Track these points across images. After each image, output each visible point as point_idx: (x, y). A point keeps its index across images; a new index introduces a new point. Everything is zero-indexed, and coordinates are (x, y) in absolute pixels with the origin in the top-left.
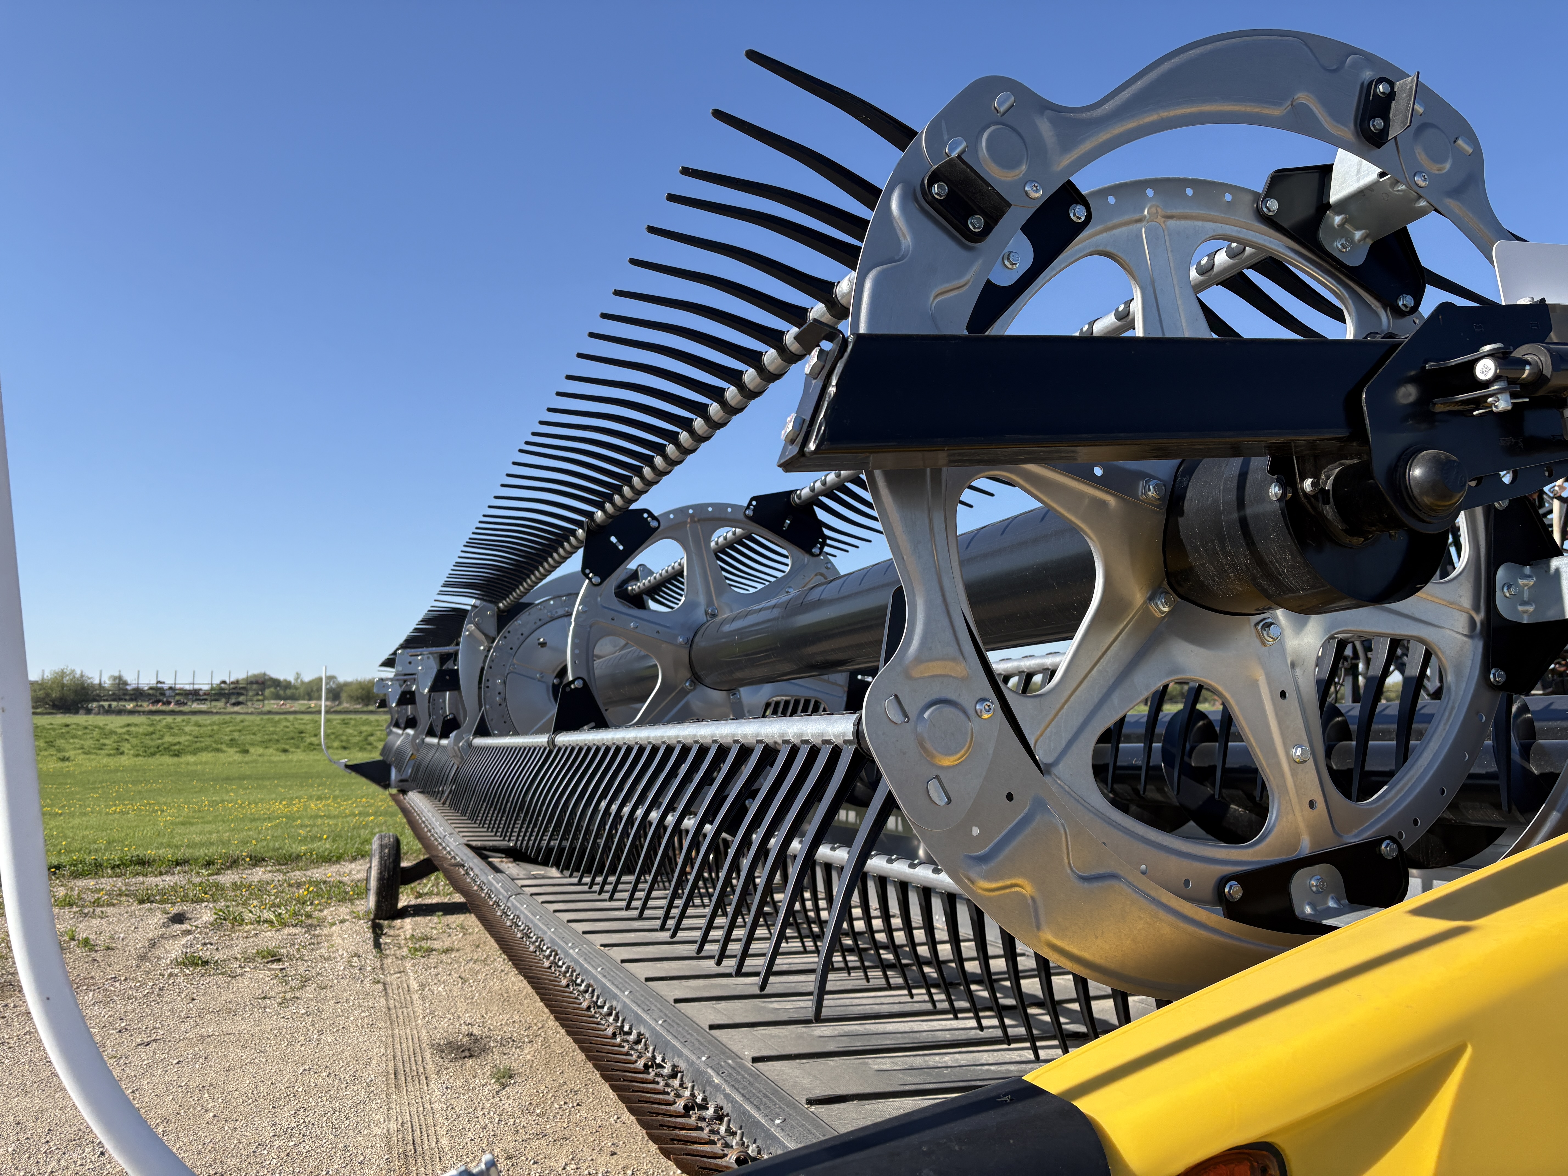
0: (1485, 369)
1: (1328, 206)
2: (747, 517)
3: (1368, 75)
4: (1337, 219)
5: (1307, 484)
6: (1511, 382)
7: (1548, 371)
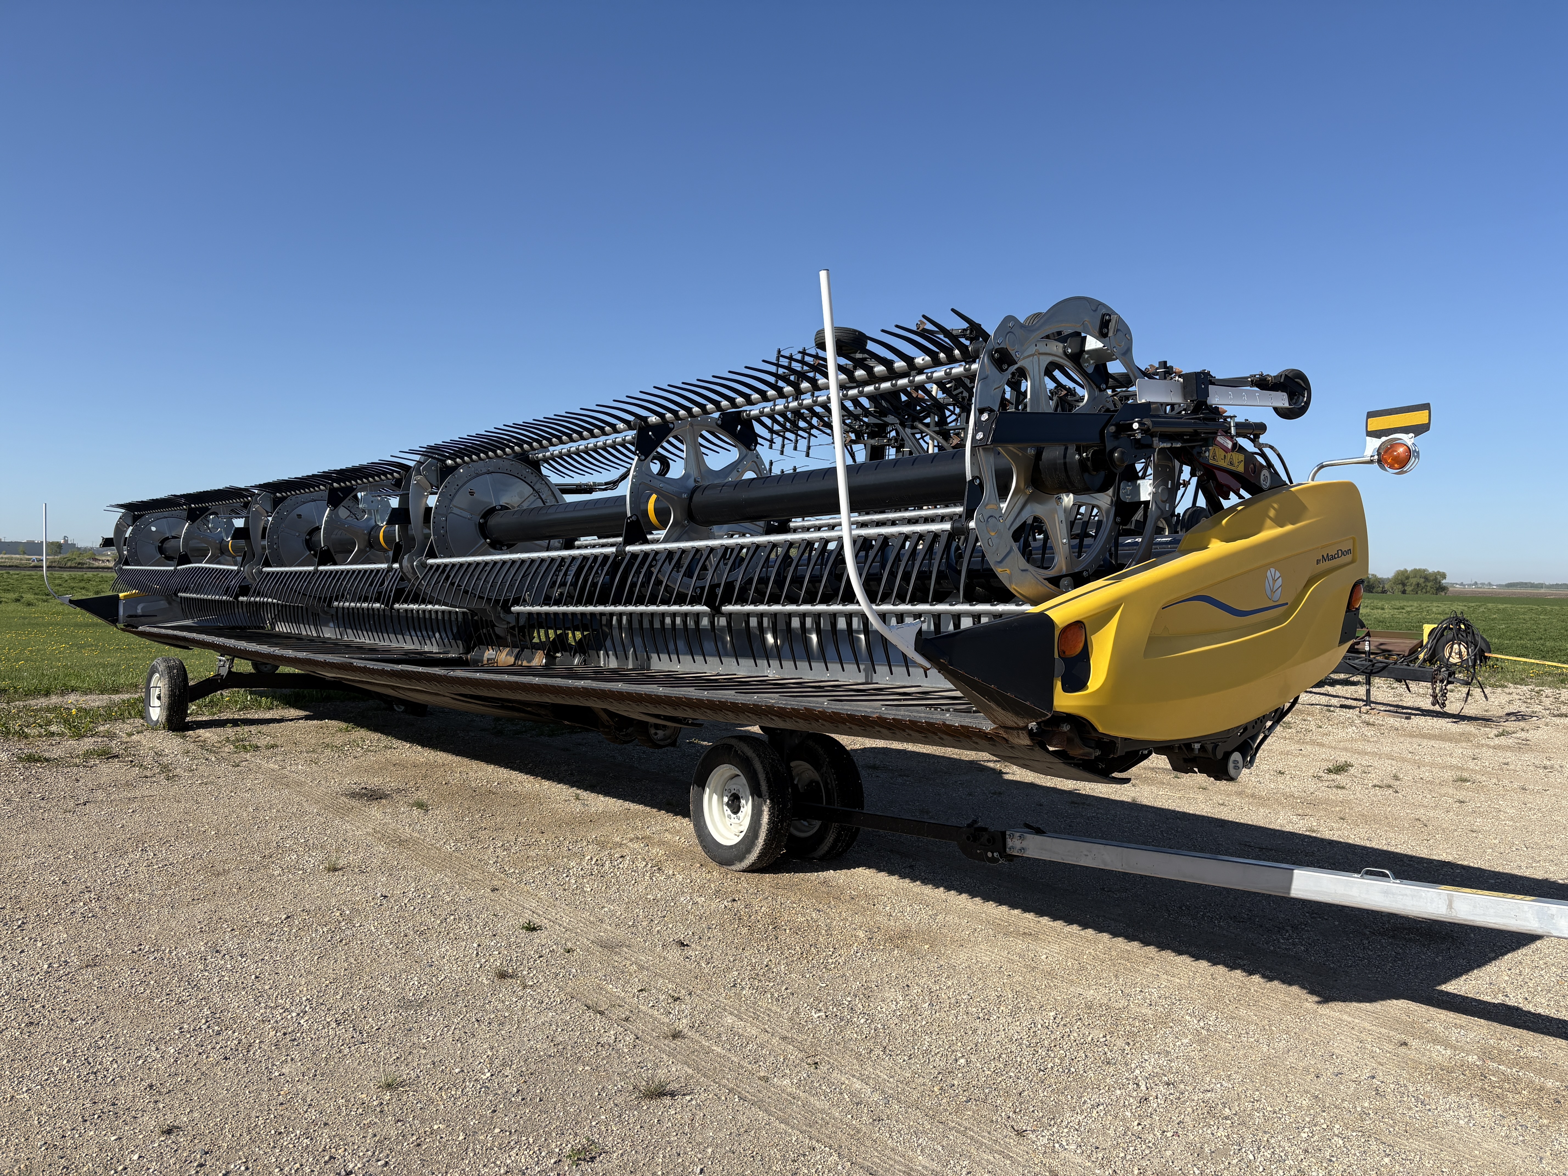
0: (1136, 426)
1: (1084, 351)
2: (717, 424)
3: (1104, 311)
4: (1086, 356)
5: (1084, 454)
6: (1142, 430)
7: (1151, 428)
